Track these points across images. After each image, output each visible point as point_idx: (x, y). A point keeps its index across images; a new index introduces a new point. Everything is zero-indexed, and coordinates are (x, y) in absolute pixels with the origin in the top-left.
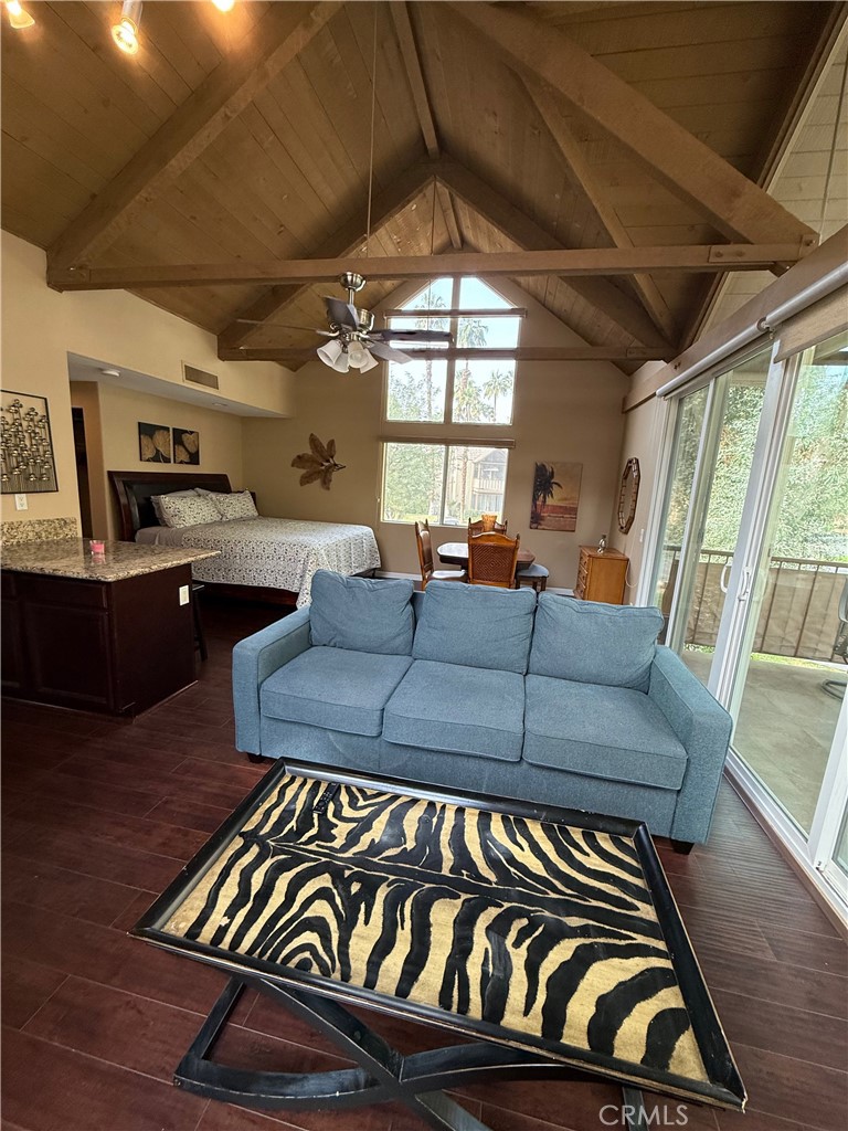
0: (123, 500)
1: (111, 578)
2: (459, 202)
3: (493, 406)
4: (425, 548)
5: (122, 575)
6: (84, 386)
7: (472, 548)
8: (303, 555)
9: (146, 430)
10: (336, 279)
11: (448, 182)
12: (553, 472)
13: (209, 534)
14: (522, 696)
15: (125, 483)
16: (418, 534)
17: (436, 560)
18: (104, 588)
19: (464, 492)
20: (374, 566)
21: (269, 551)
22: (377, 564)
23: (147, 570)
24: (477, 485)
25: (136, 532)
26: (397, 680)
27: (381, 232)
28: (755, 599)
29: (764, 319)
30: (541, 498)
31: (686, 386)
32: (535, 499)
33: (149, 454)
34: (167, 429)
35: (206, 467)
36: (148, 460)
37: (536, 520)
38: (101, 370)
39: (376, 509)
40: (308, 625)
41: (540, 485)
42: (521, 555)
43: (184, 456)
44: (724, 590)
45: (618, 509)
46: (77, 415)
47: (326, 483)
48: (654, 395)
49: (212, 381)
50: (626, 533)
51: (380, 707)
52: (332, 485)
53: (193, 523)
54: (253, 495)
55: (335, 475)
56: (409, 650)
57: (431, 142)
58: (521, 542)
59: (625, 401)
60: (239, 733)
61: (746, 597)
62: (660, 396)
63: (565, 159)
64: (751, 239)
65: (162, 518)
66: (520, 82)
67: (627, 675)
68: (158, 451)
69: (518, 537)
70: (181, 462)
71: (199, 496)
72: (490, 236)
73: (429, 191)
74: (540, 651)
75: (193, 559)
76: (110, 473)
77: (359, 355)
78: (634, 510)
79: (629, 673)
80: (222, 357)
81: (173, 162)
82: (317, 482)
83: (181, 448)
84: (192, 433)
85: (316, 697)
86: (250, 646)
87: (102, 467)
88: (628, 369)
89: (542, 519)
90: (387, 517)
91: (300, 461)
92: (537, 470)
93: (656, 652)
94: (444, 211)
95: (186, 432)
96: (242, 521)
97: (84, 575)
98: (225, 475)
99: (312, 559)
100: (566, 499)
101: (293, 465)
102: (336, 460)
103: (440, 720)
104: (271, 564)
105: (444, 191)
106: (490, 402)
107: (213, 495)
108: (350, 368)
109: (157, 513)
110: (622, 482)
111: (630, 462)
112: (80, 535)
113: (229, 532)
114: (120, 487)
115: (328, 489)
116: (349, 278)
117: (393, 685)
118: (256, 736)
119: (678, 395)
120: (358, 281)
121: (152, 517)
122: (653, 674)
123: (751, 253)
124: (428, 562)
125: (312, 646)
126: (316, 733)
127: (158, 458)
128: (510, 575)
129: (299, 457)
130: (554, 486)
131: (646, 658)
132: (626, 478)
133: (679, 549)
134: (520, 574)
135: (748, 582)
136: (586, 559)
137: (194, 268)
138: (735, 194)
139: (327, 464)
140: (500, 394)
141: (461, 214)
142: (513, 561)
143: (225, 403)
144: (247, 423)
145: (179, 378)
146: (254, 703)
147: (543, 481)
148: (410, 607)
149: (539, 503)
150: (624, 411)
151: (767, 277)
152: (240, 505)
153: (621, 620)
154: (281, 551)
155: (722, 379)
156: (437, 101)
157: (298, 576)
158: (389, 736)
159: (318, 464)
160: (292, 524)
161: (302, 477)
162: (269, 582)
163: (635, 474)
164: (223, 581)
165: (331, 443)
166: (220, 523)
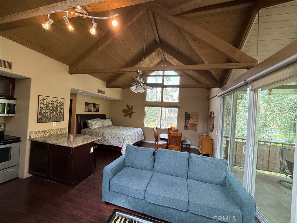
0: (79, 121)
1: (73, 146)
2: (164, 52)
3: (172, 95)
4: (156, 135)
5: (77, 146)
6: (74, 94)
7: (169, 136)
8: (124, 137)
9: (87, 104)
10: (136, 71)
11: (162, 48)
12: (190, 114)
13: (100, 131)
14: (186, 187)
15: (80, 117)
16: (154, 131)
17: (159, 139)
18: (71, 149)
19: (165, 117)
20: (142, 139)
21: (115, 136)
22: (143, 139)
23: (83, 144)
24: (169, 115)
25: (81, 130)
26: (149, 180)
27: (146, 59)
28: (255, 157)
29: (246, 80)
30: (187, 121)
31: (225, 95)
32: (185, 122)
33: (87, 110)
34: (92, 104)
35: (100, 113)
36: (87, 111)
37: (186, 127)
38: (78, 91)
39: (143, 123)
40: (125, 160)
41: (187, 118)
42: (183, 138)
43: (95, 110)
44: (245, 153)
45: (209, 125)
46: (71, 101)
47: (130, 117)
48: (217, 96)
49: (104, 93)
50: (212, 132)
51: (144, 190)
52: (132, 117)
53: (96, 128)
54: (112, 119)
55: (133, 115)
56: (153, 169)
57: (158, 40)
58: (183, 135)
59: (208, 96)
60: (103, 195)
61: (252, 156)
62: (218, 96)
63: (190, 44)
64: (240, 62)
65: (88, 126)
66: (179, 30)
67: (218, 181)
68: (89, 109)
69: (182, 133)
70: (94, 112)
71: (98, 120)
72: (172, 59)
73: (158, 50)
74: (191, 171)
75: (95, 140)
76: (77, 115)
77: (140, 89)
78: (214, 126)
79: (219, 180)
80: (107, 87)
81: (100, 48)
82: (128, 116)
83: (95, 108)
84: (98, 104)
85: (126, 185)
86: (108, 168)
87: (75, 114)
88: (209, 89)
89: (188, 127)
90: (146, 126)
91: (124, 111)
92: (186, 114)
93: (226, 173)
94: (161, 54)
95: (96, 104)
96: (108, 127)
97: (67, 146)
98: (105, 115)
99: (126, 138)
100: (194, 122)
101: (122, 112)
102: (133, 111)
103: (163, 195)
104: (115, 140)
105: (161, 50)
106: (172, 94)
107: (101, 120)
108: (138, 92)
109: (87, 125)
110: (209, 118)
111: (211, 112)
112: (67, 132)
113: (105, 130)
114: (79, 118)
115: (131, 118)
116: (139, 71)
117: (148, 182)
118: (108, 196)
119: (223, 96)
120: (141, 72)
121: (86, 126)
122: (227, 181)
123: (240, 65)
124: (157, 139)
125: (125, 167)
126: (125, 196)
127: (89, 111)
128: (180, 144)
129: (124, 110)
130: (190, 118)
131: (224, 175)
132: (210, 116)
133: (228, 137)
134: (182, 143)
135: (252, 151)
136: (201, 139)
137: (102, 70)
138: (234, 52)
139: (130, 112)
140: (174, 92)
141: (165, 55)
142: (181, 140)
143: (106, 97)
144: (111, 102)
145: (96, 92)
146: (108, 186)
147: (188, 117)
148: (153, 156)
149: (187, 123)
150: (208, 99)
151: (245, 70)
152: (108, 122)
153: (215, 163)
154: (118, 136)
155: (235, 93)
156: (159, 33)
157: (122, 143)
158: (147, 200)
159: (129, 112)
160: (121, 128)
161: (124, 115)
162: (114, 144)
163: (213, 116)
164: (102, 144)
165: (132, 106)
166: (103, 127)
